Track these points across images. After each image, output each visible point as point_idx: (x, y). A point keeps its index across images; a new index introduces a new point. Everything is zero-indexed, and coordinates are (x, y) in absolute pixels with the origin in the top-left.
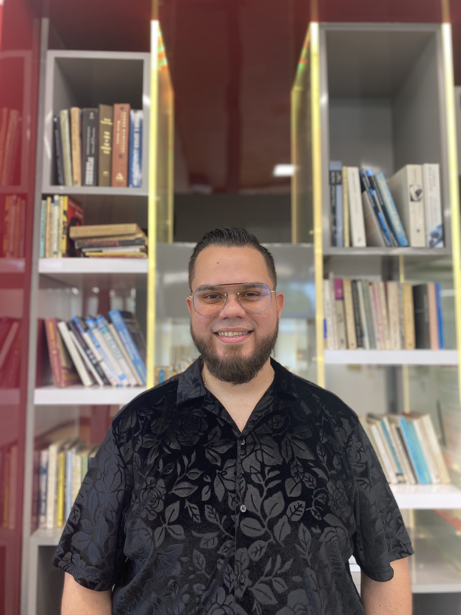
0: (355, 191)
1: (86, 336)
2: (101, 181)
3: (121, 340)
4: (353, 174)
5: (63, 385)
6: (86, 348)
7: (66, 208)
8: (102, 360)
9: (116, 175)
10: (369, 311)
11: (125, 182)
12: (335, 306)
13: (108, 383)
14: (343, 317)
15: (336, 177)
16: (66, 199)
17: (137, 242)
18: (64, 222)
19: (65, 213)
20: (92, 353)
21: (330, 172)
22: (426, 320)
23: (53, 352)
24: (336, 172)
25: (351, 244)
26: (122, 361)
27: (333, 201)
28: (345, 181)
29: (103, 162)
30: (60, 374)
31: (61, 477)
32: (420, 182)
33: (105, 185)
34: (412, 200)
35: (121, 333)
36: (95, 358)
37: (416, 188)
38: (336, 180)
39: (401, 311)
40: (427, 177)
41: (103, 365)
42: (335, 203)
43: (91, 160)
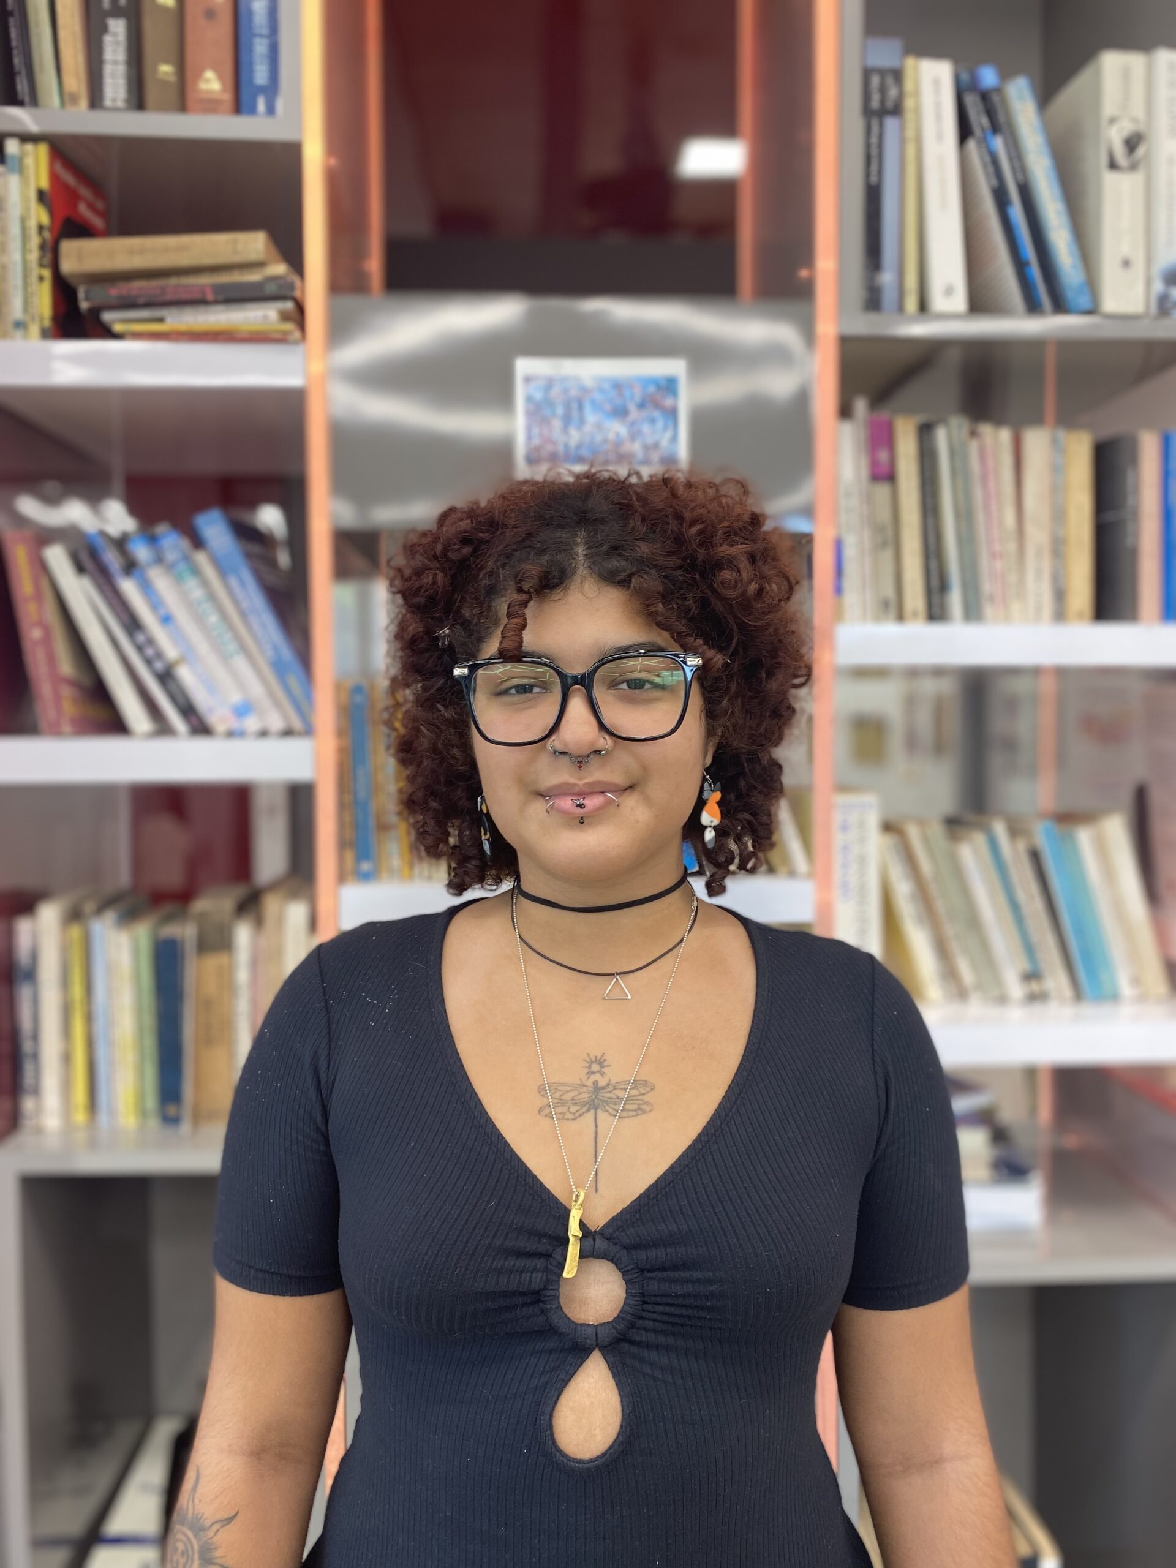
0: (940, 137)
1: (128, 587)
2: (152, 93)
3: (236, 602)
4: (937, 83)
5: (67, 728)
6: (133, 624)
7: (44, 183)
8: (182, 660)
9: (198, 75)
10: (965, 515)
11: (228, 97)
12: (869, 499)
13: (200, 728)
14: (890, 533)
15: (883, 90)
16: (43, 150)
17: (271, 289)
18: (41, 228)
19: (41, 196)
20: (151, 641)
21: (867, 73)
22: (1129, 541)
23: (32, 634)
24: (882, 72)
25: (923, 306)
26: (241, 663)
27: (874, 168)
28: (909, 103)
29: (155, 34)
30: (58, 698)
31: (77, 991)
32: (1138, 109)
33: (163, 108)
34: (1113, 165)
35: (234, 582)
36: (159, 655)
37: (1126, 127)
38: (883, 102)
39: (1059, 515)
40: (1162, 93)
41: (185, 675)
42: (880, 173)
43: (118, 28)
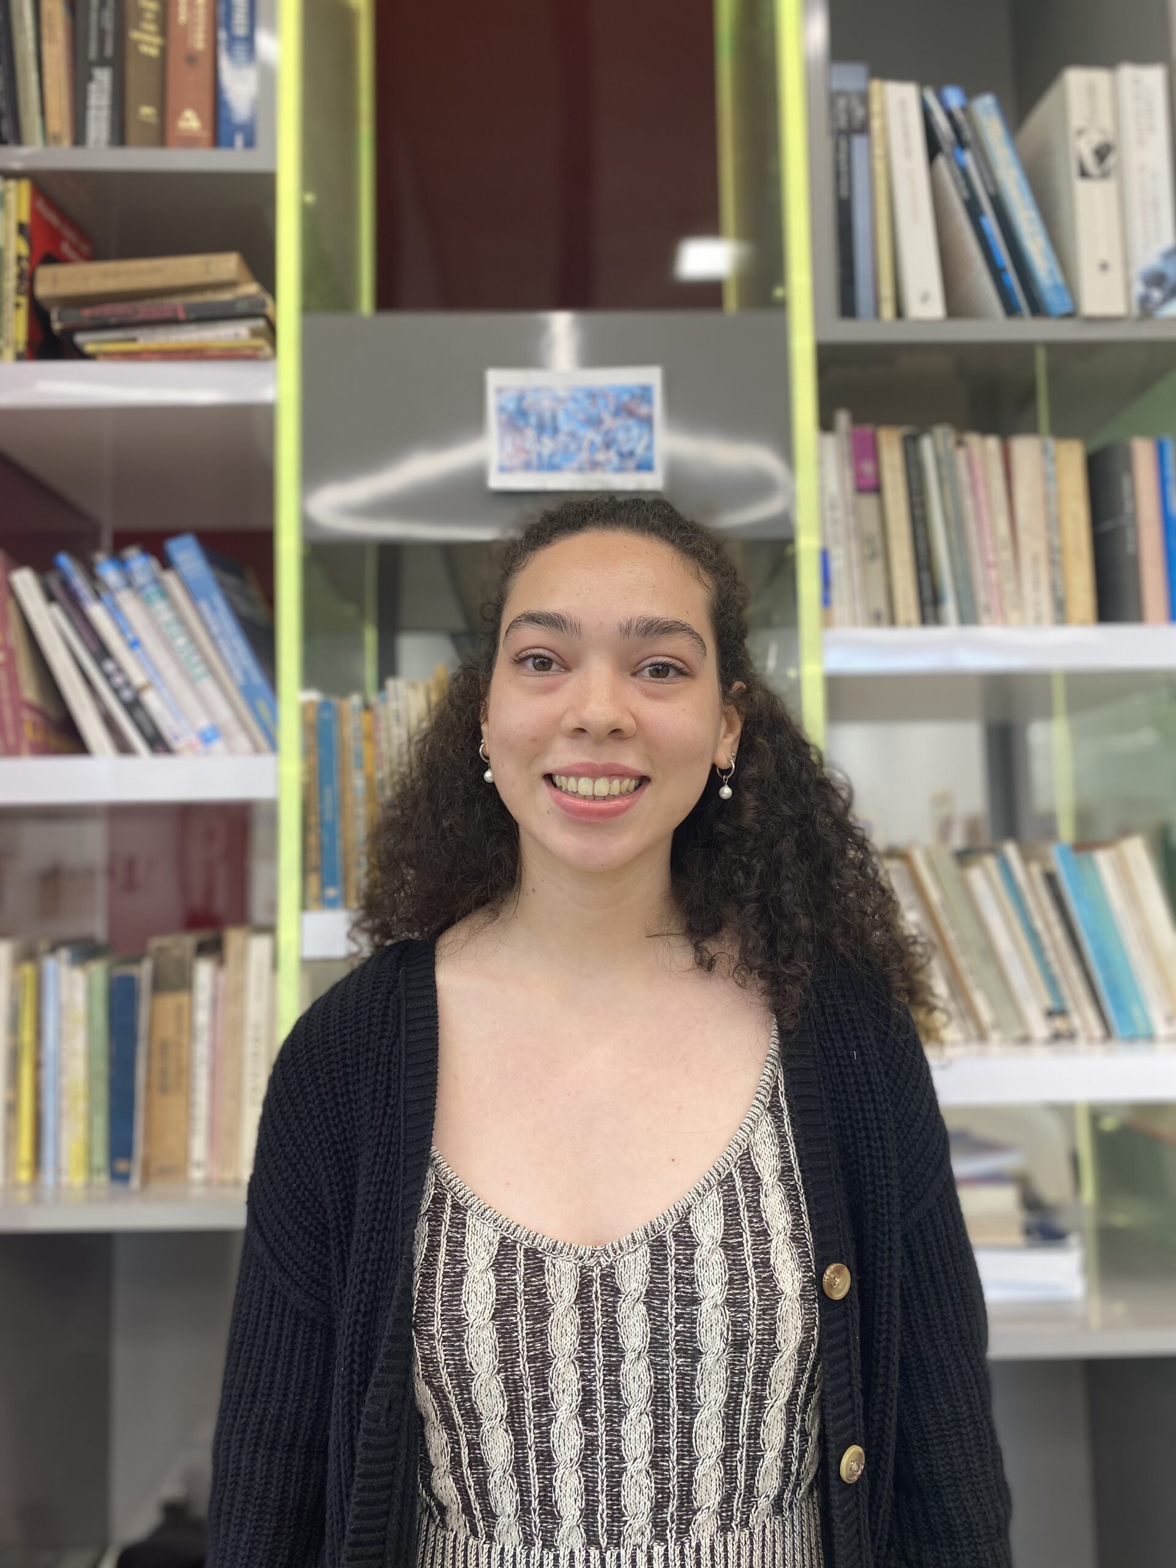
0: (908, 153)
1: (97, 612)
2: (133, 131)
3: (206, 627)
4: (903, 104)
5: (25, 750)
6: (101, 652)
7: (25, 216)
8: (149, 685)
9: (178, 114)
10: (956, 525)
11: (206, 135)
12: (855, 511)
13: (160, 746)
14: (878, 544)
15: (849, 110)
16: (25, 187)
19: (22, 229)
20: (120, 670)
21: (833, 97)
22: (1130, 548)
24: (848, 95)
25: (900, 312)
26: (208, 687)
27: (844, 182)
28: (876, 124)
29: (138, 82)
32: (1105, 120)
33: (144, 143)
34: (1084, 174)
36: (128, 684)
37: (1095, 139)
38: (850, 120)
39: (1054, 524)
40: (1129, 106)
41: (152, 700)
42: (850, 187)
43: (103, 77)
